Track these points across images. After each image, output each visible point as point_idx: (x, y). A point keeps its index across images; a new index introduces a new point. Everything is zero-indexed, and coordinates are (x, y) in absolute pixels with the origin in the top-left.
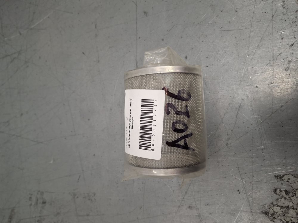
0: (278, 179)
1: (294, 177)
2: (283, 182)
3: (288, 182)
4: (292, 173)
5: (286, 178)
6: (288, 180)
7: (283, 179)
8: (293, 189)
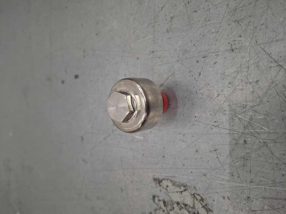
0: (156, 183)
1: (173, 184)
2: (161, 188)
3: (166, 189)
4: (170, 179)
5: (165, 183)
6: (166, 187)
7: (161, 184)
8: (171, 200)
